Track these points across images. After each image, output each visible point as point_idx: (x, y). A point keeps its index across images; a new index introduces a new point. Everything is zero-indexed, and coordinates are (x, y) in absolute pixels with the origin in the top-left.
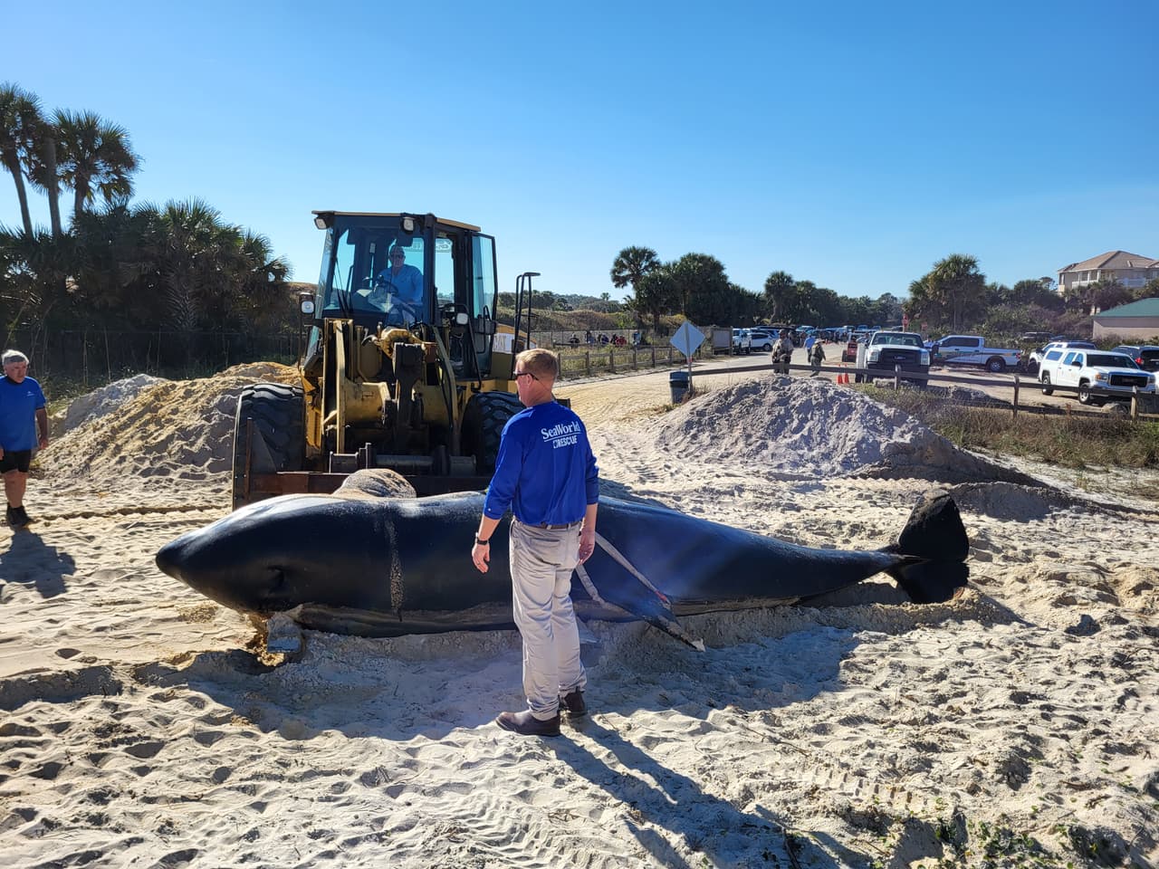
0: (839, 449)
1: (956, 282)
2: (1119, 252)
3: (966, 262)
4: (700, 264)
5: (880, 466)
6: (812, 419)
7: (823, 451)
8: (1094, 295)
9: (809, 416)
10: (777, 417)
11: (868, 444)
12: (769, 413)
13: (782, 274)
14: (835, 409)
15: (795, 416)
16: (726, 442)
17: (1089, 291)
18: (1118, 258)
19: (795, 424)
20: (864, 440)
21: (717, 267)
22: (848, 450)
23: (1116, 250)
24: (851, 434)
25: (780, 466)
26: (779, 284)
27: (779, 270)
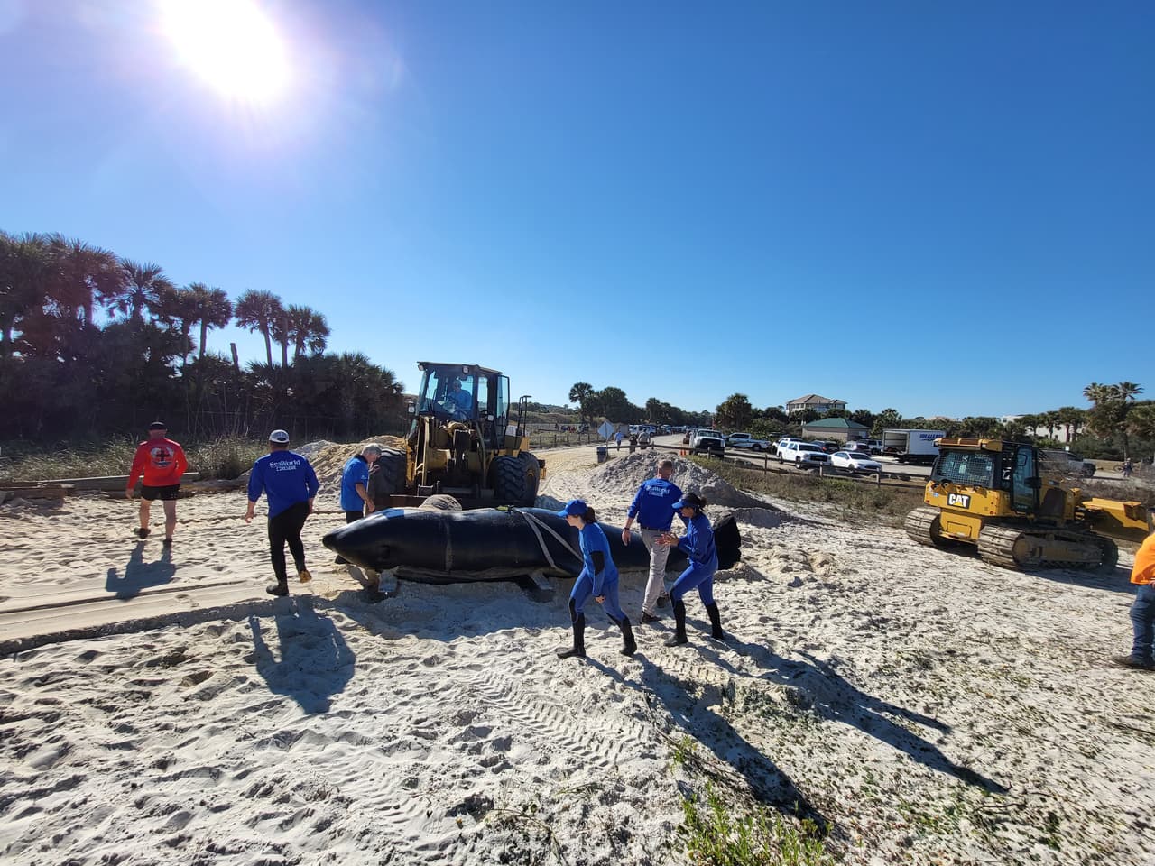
1: (738, 407)
2: (813, 396)
3: (742, 397)
4: (614, 392)
8: (803, 415)
13: (655, 399)
17: (800, 413)
20: (692, 485)
21: (623, 394)
26: (653, 403)
27: (653, 397)
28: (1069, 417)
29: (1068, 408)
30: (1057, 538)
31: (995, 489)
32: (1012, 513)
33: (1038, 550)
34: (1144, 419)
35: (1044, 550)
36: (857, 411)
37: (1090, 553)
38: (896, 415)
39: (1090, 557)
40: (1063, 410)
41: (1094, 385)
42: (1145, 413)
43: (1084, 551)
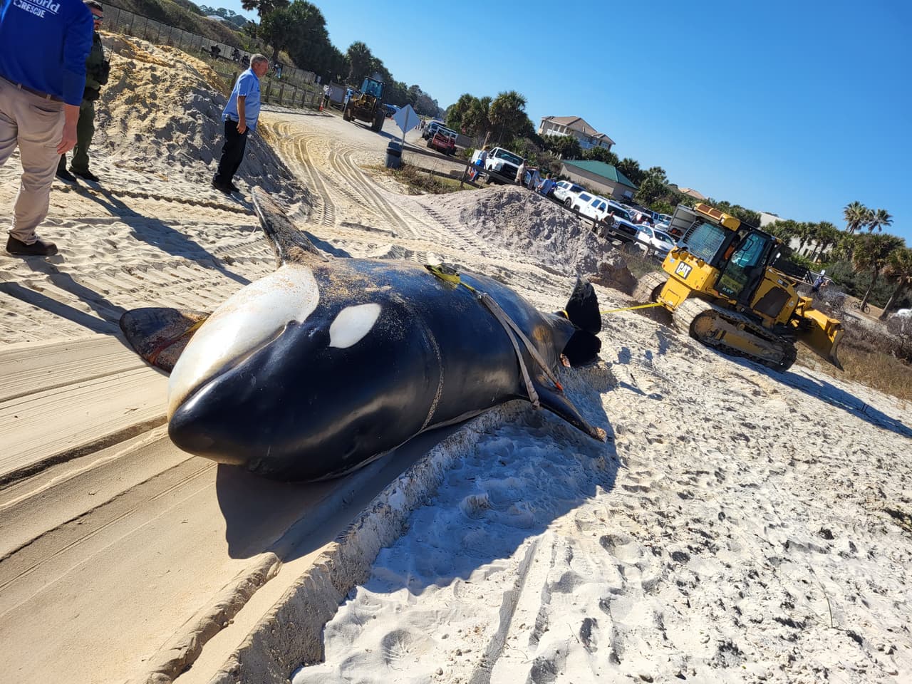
0: (573, 257)
1: (509, 112)
2: (580, 119)
3: (519, 100)
4: (311, 13)
5: (597, 276)
6: (556, 232)
7: (564, 256)
8: (562, 144)
9: (554, 229)
10: (536, 224)
11: (591, 260)
12: (530, 220)
13: (364, 45)
14: (570, 229)
15: (546, 226)
16: (506, 233)
17: (560, 141)
18: (578, 122)
19: (546, 232)
20: (588, 257)
22: (579, 260)
23: (579, 117)
24: (580, 250)
25: (543, 261)
26: (360, 52)
27: (363, 41)
28: (823, 233)
29: (827, 224)
30: (747, 329)
31: (711, 265)
32: (715, 293)
33: (721, 332)
34: (901, 261)
35: (727, 334)
36: (625, 160)
37: (771, 352)
38: (663, 178)
39: (771, 356)
40: (823, 225)
41: (857, 204)
42: (905, 256)
43: (765, 349)
